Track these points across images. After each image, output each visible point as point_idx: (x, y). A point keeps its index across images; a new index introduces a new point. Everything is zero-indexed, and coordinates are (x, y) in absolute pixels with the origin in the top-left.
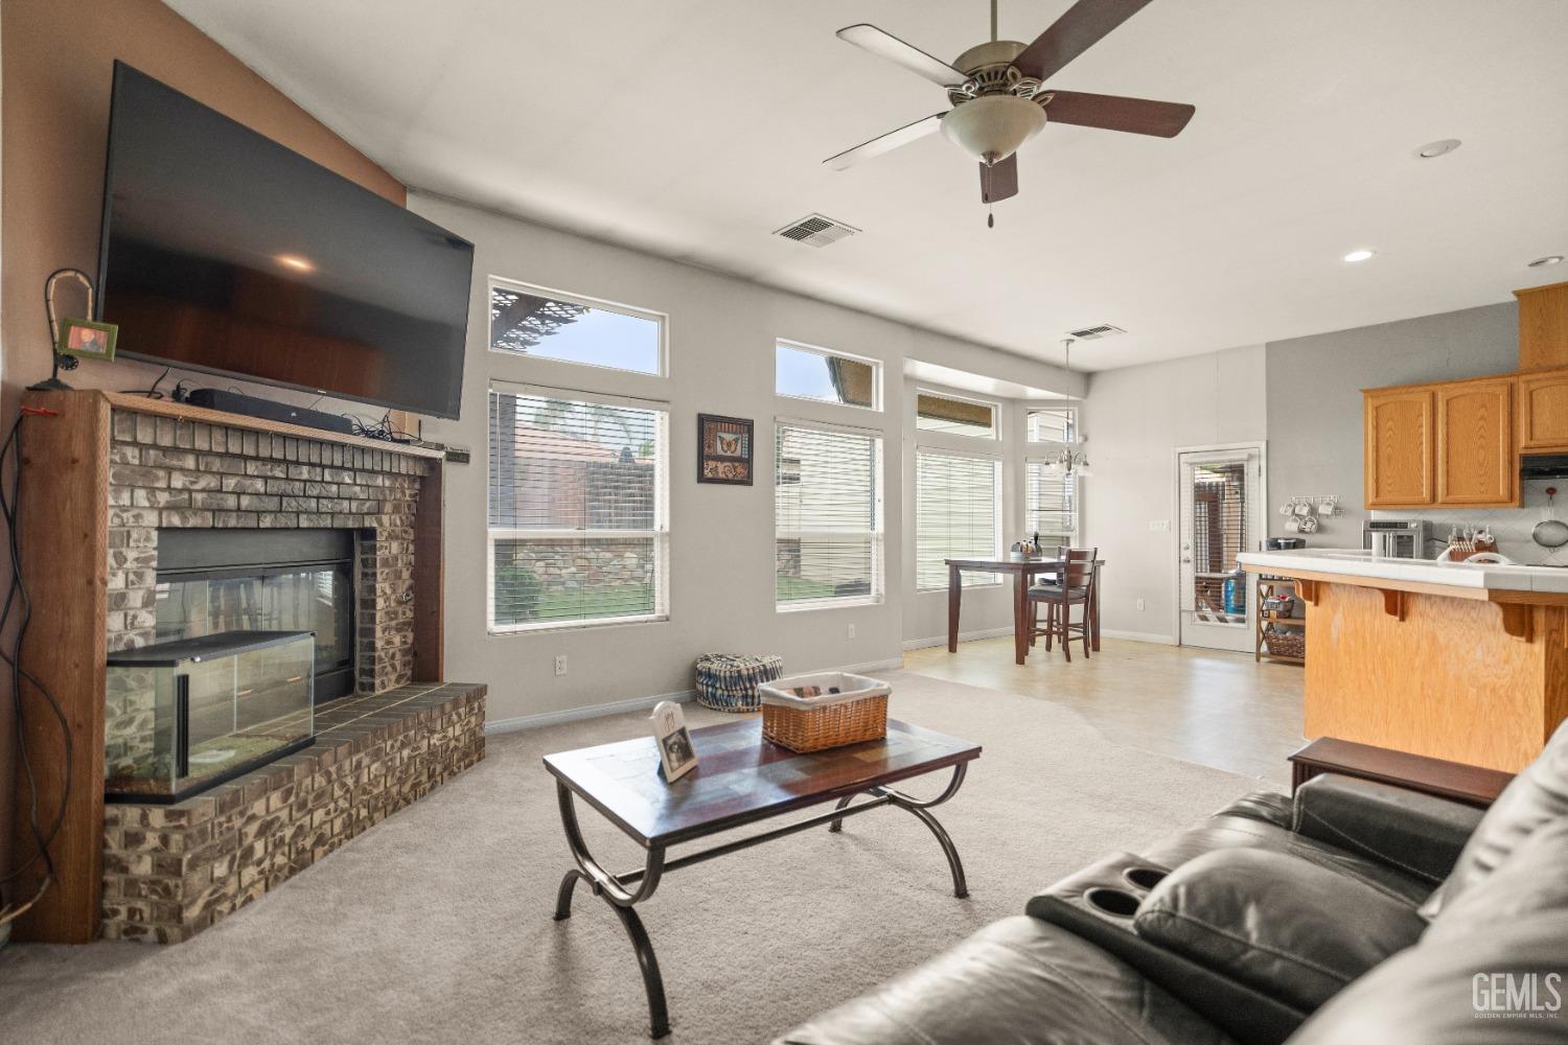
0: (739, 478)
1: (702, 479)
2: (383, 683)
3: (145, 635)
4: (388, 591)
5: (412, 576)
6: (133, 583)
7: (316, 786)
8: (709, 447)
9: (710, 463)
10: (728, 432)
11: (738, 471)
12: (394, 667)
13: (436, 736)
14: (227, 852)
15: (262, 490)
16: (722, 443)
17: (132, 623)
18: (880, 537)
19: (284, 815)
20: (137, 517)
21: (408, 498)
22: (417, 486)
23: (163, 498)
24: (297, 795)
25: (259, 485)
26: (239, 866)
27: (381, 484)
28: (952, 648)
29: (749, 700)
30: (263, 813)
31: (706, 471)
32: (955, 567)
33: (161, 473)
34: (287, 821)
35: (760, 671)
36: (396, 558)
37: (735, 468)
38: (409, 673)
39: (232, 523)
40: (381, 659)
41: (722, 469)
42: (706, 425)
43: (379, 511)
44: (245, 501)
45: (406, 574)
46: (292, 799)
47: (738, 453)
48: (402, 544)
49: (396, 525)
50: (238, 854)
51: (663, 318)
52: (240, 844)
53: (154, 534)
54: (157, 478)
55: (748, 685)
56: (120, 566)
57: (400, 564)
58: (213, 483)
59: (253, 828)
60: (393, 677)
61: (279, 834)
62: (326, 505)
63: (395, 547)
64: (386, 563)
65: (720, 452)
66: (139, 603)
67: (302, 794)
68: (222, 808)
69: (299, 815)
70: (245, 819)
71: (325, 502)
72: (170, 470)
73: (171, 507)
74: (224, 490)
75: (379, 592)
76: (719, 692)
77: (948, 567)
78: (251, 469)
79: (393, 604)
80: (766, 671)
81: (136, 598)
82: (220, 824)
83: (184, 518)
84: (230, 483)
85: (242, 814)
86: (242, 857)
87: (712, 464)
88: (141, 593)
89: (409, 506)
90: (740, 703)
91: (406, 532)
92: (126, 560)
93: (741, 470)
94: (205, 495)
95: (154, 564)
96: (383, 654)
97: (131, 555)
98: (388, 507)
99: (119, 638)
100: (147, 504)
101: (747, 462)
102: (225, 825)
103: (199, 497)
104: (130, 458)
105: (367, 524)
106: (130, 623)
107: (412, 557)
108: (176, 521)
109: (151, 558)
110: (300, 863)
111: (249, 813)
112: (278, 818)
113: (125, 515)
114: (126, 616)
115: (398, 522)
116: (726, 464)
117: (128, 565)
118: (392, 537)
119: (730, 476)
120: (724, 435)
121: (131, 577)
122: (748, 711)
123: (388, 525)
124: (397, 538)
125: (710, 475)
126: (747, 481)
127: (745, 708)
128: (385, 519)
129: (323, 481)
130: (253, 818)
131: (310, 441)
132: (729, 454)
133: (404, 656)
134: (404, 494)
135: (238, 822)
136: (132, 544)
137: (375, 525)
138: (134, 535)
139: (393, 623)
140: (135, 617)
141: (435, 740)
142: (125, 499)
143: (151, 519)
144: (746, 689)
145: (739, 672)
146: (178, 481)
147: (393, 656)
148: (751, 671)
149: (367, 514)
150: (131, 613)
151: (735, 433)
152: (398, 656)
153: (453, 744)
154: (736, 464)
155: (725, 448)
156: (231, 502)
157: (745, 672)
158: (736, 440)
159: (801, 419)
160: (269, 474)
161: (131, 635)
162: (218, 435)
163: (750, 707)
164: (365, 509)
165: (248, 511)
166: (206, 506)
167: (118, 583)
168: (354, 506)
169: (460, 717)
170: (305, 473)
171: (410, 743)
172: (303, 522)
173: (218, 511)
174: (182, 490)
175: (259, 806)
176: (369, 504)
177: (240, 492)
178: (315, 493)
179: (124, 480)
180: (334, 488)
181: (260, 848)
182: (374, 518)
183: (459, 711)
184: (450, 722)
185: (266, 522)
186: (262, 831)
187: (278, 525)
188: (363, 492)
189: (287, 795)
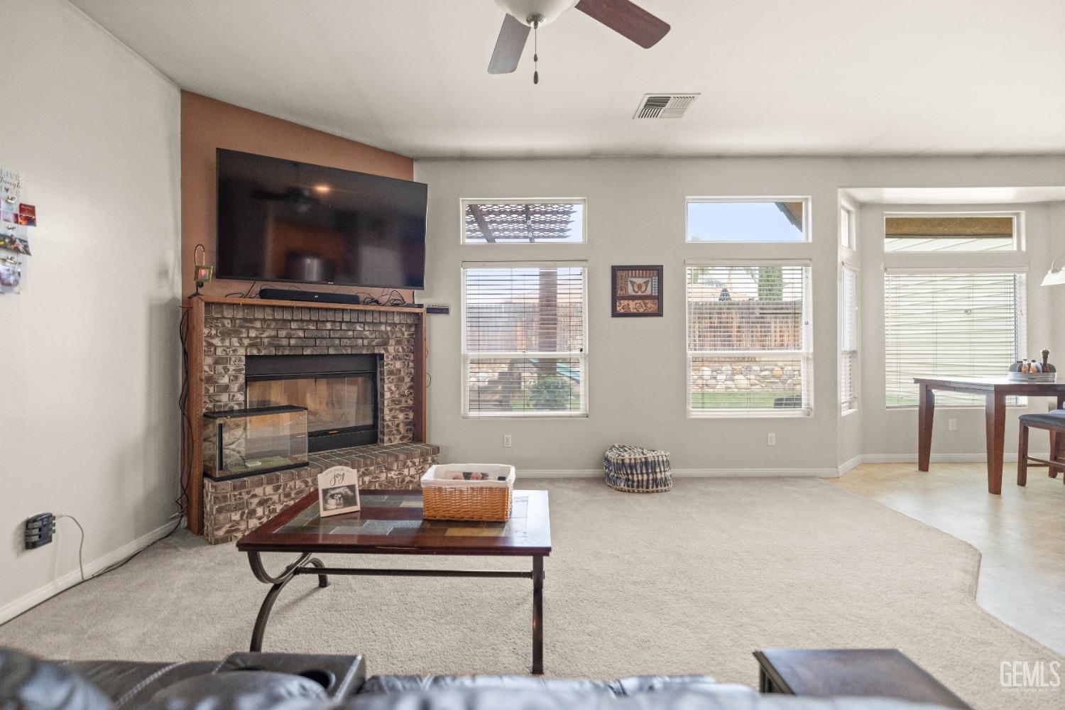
0: (650, 311)
1: (615, 314)
2: (390, 439)
3: (239, 404)
4: (393, 388)
5: (412, 380)
6: (232, 381)
7: (297, 487)
8: (622, 290)
9: (622, 301)
10: (639, 277)
11: (649, 306)
12: (399, 432)
13: (393, 472)
14: (240, 509)
15: (302, 336)
16: (633, 286)
17: (232, 399)
18: (811, 356)
19: (275, 498)
20: (235, 351)
21: (406, 336)
22: (413, 329)
23: (246, 342)
24: (284, 490)
25: (301, 334)
26: (247, 517)
27: (384, 329)
28: (924, 465)
29: (630, 483)
30: (262, 495)
31: (618, 308)
32: (927, 388)
33: (244, 330)
34: (277, 501)
35: (642, 462)
36: (399, 371)
37: (646, 304)
38: (411, 435)
39: (287, 352)
40: (388, 426)
41: (633, 306)
42: (619, 273)
43: (385, 344)
44: (293, 342)
45: (407, 380)
46: (281, 491)
47: (648, 292)
48: (404, 363)
49: (399, 352)
50: (246, 511)
51: (584, 200)
52: (247, 507)
53: (244, 358)
54: (241, 332)
55: (629, 472)
56: (226, 373)
57: (402, 373)
58: (273, 333)
59: (256, 501)
60: (398, 437)
61: (272, 507)
62: (344, 342)
63: (398, 364)
64: (391, 373)
65: (630, 291)
66: (236, 390)
67: (287, 490)
68: (235, 488)
69: (286, 500)
70: (249, 496)
71: (345, 340)
72: (248, 329)
73: (251, 345)
74: (279, 336)
75: (386, 389)
76: (612, 474)
77: (918, 385)
78: (294, 325)
79: (397, 396)
80: (646, 463)
81: (234, 388)
82: (235, 496)
83: (259, 350)
84: (283, 333)
85: (248, 493)
86: (248, 513)
87: (624, 303)
88: (237, 385)
89: (408, 341)
90: (622, 484)
91: (407, 356)
92: (229, 370)
93: (651, 306)
94: (269, 339)
95: (244, 372)
96: (390, 424)
97: (231, 368)
98: (392, 342)
99: (226, 405)
100: (238, 345)
101: (659, 298)
102: (238, 496)
103: (266, 340)
104: (226, 324)
105: (376, 352)
106: (232, 398)
107: (413, 371)
108: (255, 352)
109: (241, 370)
111: (253, 493)
112: (271, 499)
113: (228, 350)
114: (229, 395)
115: (401, 350)
116: (637, 301)
117: (230, 372)
118: (395, 358)
119: (641, 310)
120: (634, 280)
121: (232, 378)
122: (629, 491)
123: (393, 351)
124: (400, 359)
125: (622, 311)
126: (659, 313)
127: (626, 488)
128: (391, 349)
129: (341, 330)
130: (255, 496)
131: (327, 309)
132: (640, 293)
133: (407, 425)
134: (403, 334)
135: (246, 497)
136: (232, 363)
137: (383, 352)
138: (233, 359)
139: (398, 407)
140: (234, 396)
141: (392, 474)
142: (227, 343)
143: (242, 352)
144: (627, 474)
145: (623, 460)
146: (253, 334)
147: (398, 425)
148: (633, 461)
149: (377, 346)
150: (232, 394)
151: (646, 277)
152: (401, 425)
153: (408, 479)
154: (646, 301)
155: (636, 289)
156: (285, 342)
157: (627, 461)
158: (646, 283)
159: (713, 259)
160: (306, 327)
161: (232, 404)
162: (269, 311)
163: (631, 489)
164: (374, 344)
165: (296, 347)
166: (270, 345)
167: (225, 380)
168: (366, 342)
169: (414, 463)
170: (329, 326)
171: (370, 474)
172: (332, 351)
173: (278, 347)
174: (256, 338)
175: (259, 491)
176: (377, 341)
177: (289, 337)
178: (337, 336)
179: (225, 334)
180: (350, 333)
181: (260, 511)
182: (382, 348)
183: (414, 460)
184: (405, 466)
185: (308, 352)
186: (261, 503)
187: (315, 353)
188: (371, 334)
189: (277, 489)
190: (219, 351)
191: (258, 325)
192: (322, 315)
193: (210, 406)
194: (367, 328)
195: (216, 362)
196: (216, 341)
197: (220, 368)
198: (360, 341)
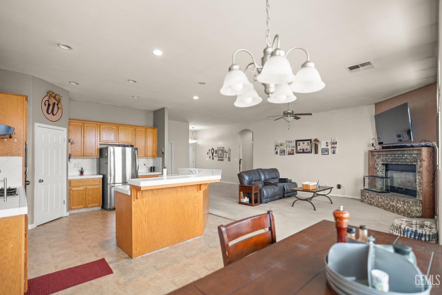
3: (380, 175)
23: (381, 160)
25: (391, 158)
33: (380, 157)
43: (416, 161)
53: (381, 164)
59: (366, 196)
62: (403, 160)
64: (418, 172)
75: (416, 178)
78: (389, 156)
81: (380, 171)
83: (384, 162)
84: (387, 158)
92: (379, 167)
98: (418, 161)
99: (378, 175)
104: (377, 156)
105: (413, 164)
108: (383, 163)
109: (381, 167)
110: (371, 204)
114: (379, 173)
128: (419, 163)
130: (366, 195)
131: (394, 151)
138: (379, 164)
141: (394, 204)
142: (378, 160)
143: (381, 162)
146: (382, 158)
153: (399, 208)
156: (388, 160)
162: (382, 152)
164: (412, 161)
165: (391, 162)
166: (385, 161)
167: (378, 169)
168: (409, 160)
169: (401, 203)
170: (397, 155)
171: (388, 200)
172: (400, 163)
173: (387, 161)
174: (382, 159)
175: (366, 194)
176: (413, 160)
177: (389, 159)
178: (400, 158)
179: (377, 158)
180: (404, 157)
181: (367, 198)
182: (415, 163)
183: (401, 202)
184: (397, 203)
185: (394, 163)
186: (367, 197)
187: (396, 163)
188: (410, 158)
189: (369, 195)
190: (377, 162)
191: (382, 156)
192: (394, 153)
193: (376, 174)
194: (408, 156)
195: (377, 165)
196: (376, 160)
197: (377, 166)
198: (407, 160)
